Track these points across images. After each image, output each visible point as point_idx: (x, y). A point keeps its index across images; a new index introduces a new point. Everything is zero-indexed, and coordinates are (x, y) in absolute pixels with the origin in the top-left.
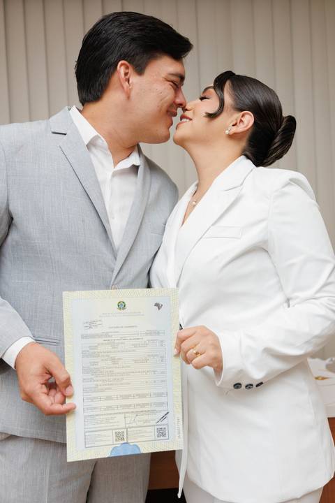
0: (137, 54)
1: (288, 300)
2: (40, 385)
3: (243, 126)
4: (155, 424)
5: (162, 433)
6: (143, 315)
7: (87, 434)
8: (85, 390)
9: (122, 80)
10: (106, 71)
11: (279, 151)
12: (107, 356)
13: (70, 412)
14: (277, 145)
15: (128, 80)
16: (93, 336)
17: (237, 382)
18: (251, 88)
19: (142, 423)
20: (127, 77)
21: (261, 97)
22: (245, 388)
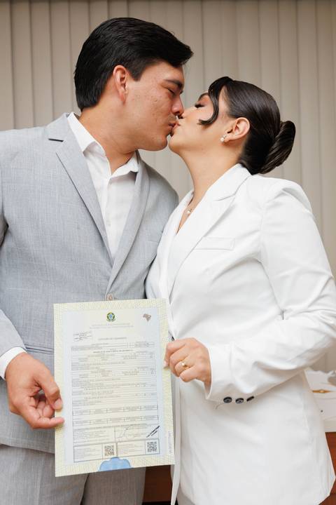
0: (134, 59)
1: (282, 313)
2: (28, 398)
3: (238, 133)
4: (145, 438)
5: (152, 447)
6: (132, 326)
7: (75, 448)
8: (74, 404)
9: (118, 86)
10: (103, 75)
11: (277, 158)
12: (97, 368)
13: (59, 425)
14: (274, 151)
15: (124, 85)
16: (83, 348)
17: (228, 396)
18: (247, 94)
19: (132, 436)
20: (123, 82)
21: (257, 103)
22: (234, 402)
